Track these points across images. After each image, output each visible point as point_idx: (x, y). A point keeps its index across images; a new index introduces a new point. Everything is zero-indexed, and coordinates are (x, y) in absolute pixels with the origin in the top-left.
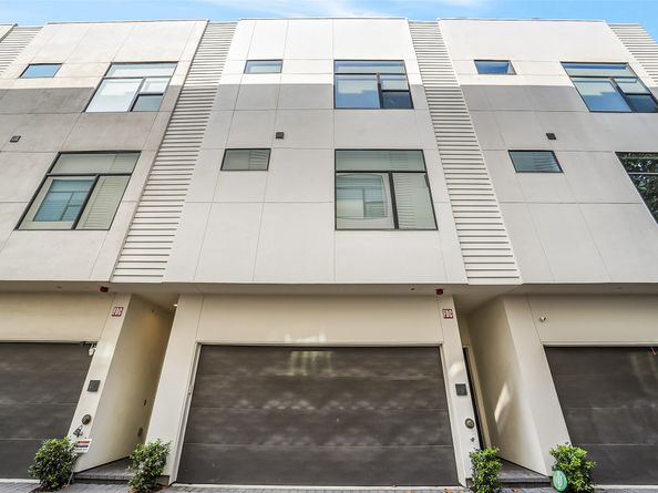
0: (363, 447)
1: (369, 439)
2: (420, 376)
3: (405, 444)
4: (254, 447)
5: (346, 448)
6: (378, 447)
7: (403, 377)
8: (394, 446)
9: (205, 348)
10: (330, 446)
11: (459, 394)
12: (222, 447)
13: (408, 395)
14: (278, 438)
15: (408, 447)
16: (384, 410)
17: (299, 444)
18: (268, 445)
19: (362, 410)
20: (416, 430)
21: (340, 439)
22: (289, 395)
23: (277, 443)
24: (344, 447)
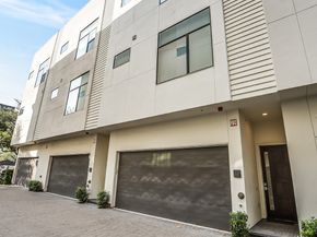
0: (182, 202)
1: (185, 198)
2: (215, 165)
3: (204, 204)
4: (138, 197)
5: (174, 202)
6: (189, 203)
7: (206, 165)
8: (198, 204)
9: (121, 154)
10: (167, 200)
11: (235, 176)
12: (128, 195)
13: (206, 176)
14: (146, 193)
15: (206, 206)
16: (193, 184)
17: (155, 197)
18: (143, 197)
19: (182, 183)
20: (211, 197)
21: (171, 197)
22: (150, 174)
23: (146, 196)
24: (173, 201)
